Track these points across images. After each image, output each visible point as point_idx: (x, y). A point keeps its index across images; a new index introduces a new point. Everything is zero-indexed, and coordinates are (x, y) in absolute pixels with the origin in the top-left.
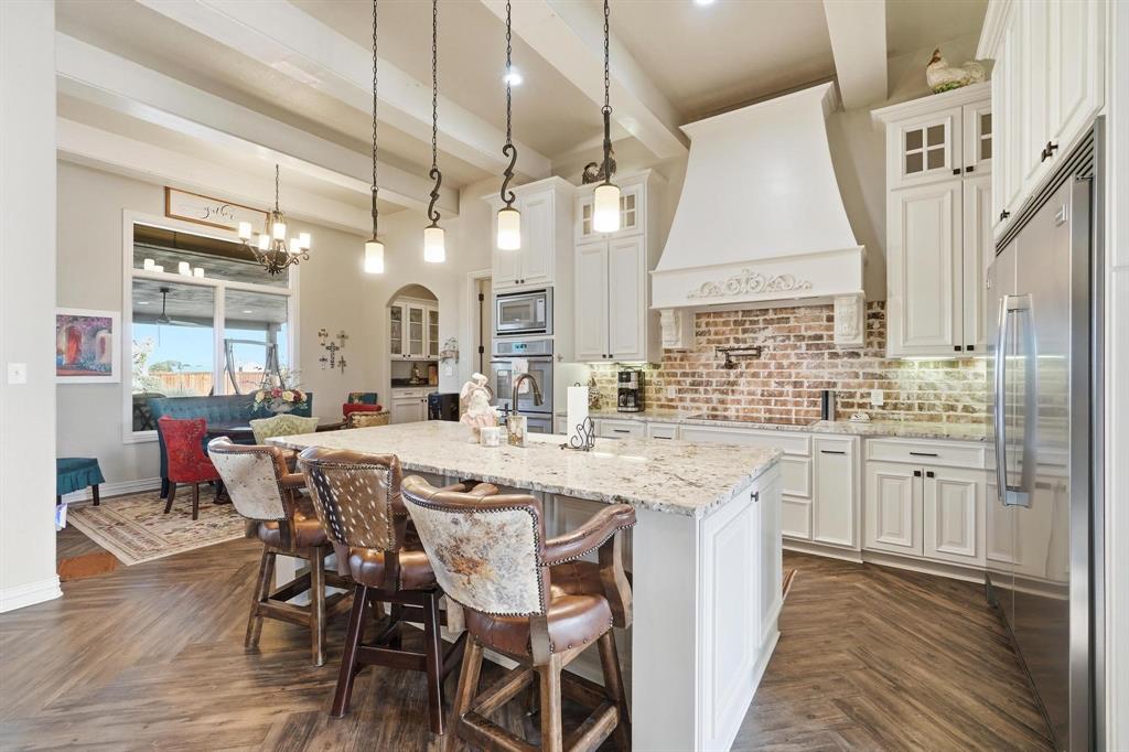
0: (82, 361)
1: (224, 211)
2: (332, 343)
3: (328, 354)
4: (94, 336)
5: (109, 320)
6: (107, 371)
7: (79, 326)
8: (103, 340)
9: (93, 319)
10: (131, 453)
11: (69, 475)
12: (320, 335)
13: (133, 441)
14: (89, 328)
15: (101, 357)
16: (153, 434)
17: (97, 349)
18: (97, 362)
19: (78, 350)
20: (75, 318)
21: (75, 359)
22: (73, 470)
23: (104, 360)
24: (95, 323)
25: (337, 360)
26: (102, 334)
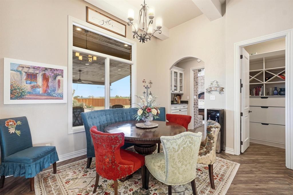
0: (49, 91)
1: (110, 23)
2: (147, 86)
3: (145, 90)
4: (55, 79)
5: (62, 71)
6: (61, 97)
7: (48, 73)
8: (59, 81)
9: (54, 70)
10: (72, 138)
11: (39, 161)
12: (143, 82)
13: (72, 132)
14: (53, 74)
15: (58, 90)
16: (82, 127)
17: (57, 86)
18: (56, 92)
19: (48, 86)
20: (46, 69)
21: (46, 91)
22: (41, 158)
23: (60, 91)
24: (55, 72)
25: (149, 92)
26: (59, 78)
